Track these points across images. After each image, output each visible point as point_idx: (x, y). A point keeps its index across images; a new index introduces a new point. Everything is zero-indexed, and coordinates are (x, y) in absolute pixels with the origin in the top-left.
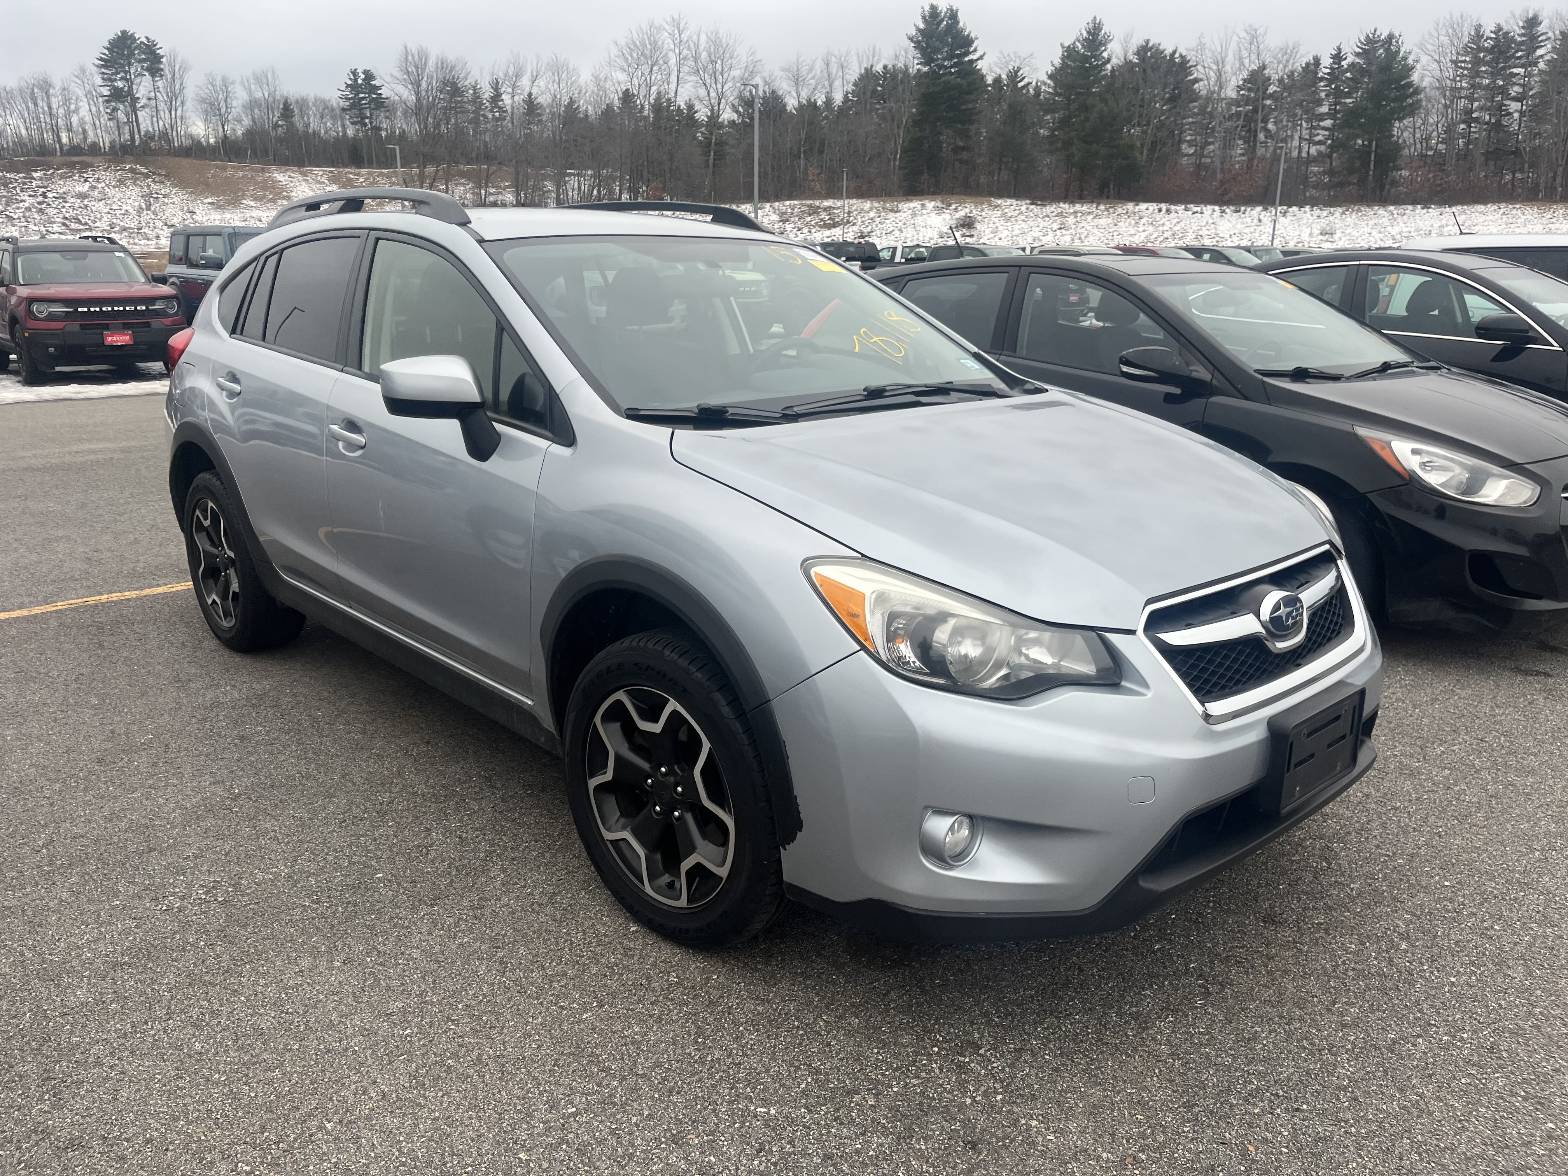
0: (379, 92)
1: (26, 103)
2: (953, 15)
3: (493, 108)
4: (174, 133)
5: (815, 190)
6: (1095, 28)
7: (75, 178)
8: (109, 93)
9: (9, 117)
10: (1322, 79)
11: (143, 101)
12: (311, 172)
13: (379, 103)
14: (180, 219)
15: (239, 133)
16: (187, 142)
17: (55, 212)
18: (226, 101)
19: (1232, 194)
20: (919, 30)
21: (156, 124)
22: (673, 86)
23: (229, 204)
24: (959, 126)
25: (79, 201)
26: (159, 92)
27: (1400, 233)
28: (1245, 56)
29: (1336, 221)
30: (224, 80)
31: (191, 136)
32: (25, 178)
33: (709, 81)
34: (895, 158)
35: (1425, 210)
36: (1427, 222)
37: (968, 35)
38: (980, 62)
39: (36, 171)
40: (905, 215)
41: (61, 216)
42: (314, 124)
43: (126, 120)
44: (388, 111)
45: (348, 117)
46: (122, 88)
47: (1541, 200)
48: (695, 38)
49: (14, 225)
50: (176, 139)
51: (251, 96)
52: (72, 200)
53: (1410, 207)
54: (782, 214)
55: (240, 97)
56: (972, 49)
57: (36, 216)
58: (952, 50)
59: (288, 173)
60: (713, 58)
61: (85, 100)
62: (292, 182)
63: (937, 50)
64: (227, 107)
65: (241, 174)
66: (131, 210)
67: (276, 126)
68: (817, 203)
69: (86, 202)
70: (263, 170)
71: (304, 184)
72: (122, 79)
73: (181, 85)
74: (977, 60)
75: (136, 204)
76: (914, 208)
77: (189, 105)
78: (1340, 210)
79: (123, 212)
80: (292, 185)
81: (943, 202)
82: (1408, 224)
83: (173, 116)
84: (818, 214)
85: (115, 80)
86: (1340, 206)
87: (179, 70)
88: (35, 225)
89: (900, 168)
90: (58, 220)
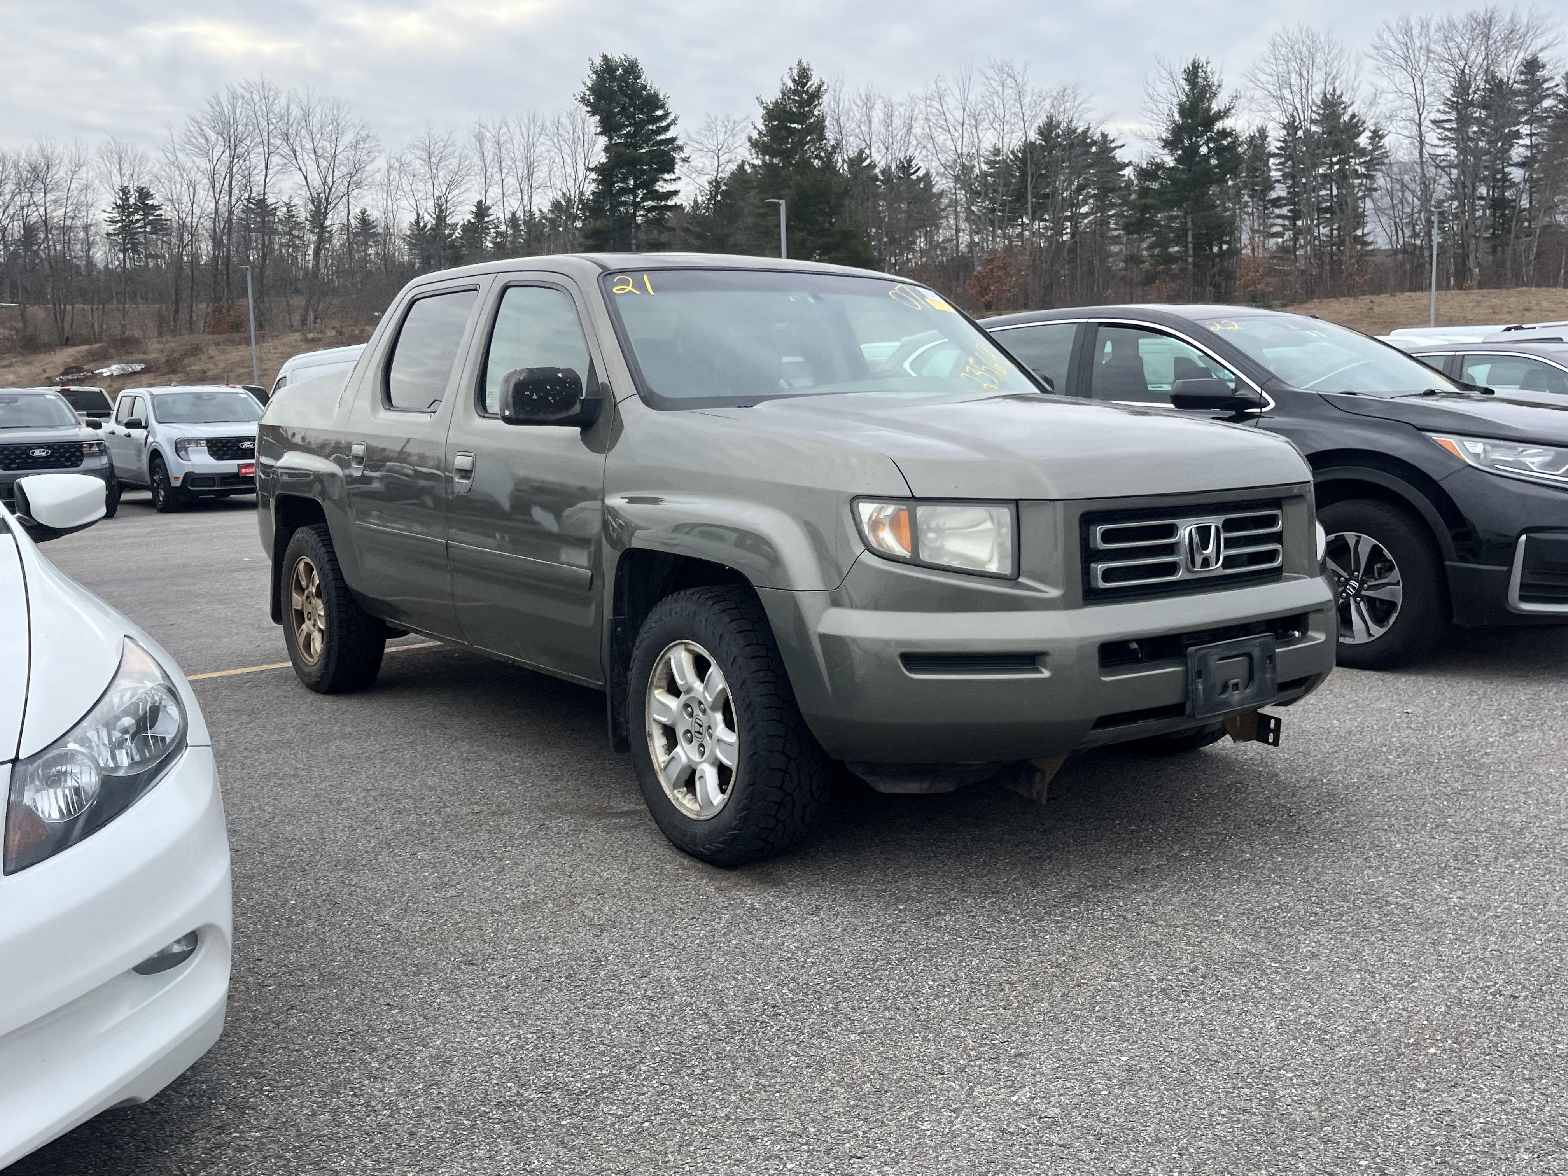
0: (158, 213)
2: (632, 69)
6: (802, 76)
13: (158, 226)
20: (590, 88)
37: (657, 95)
38: (672, 127)
56: (661, 114)
74: (668, 126)
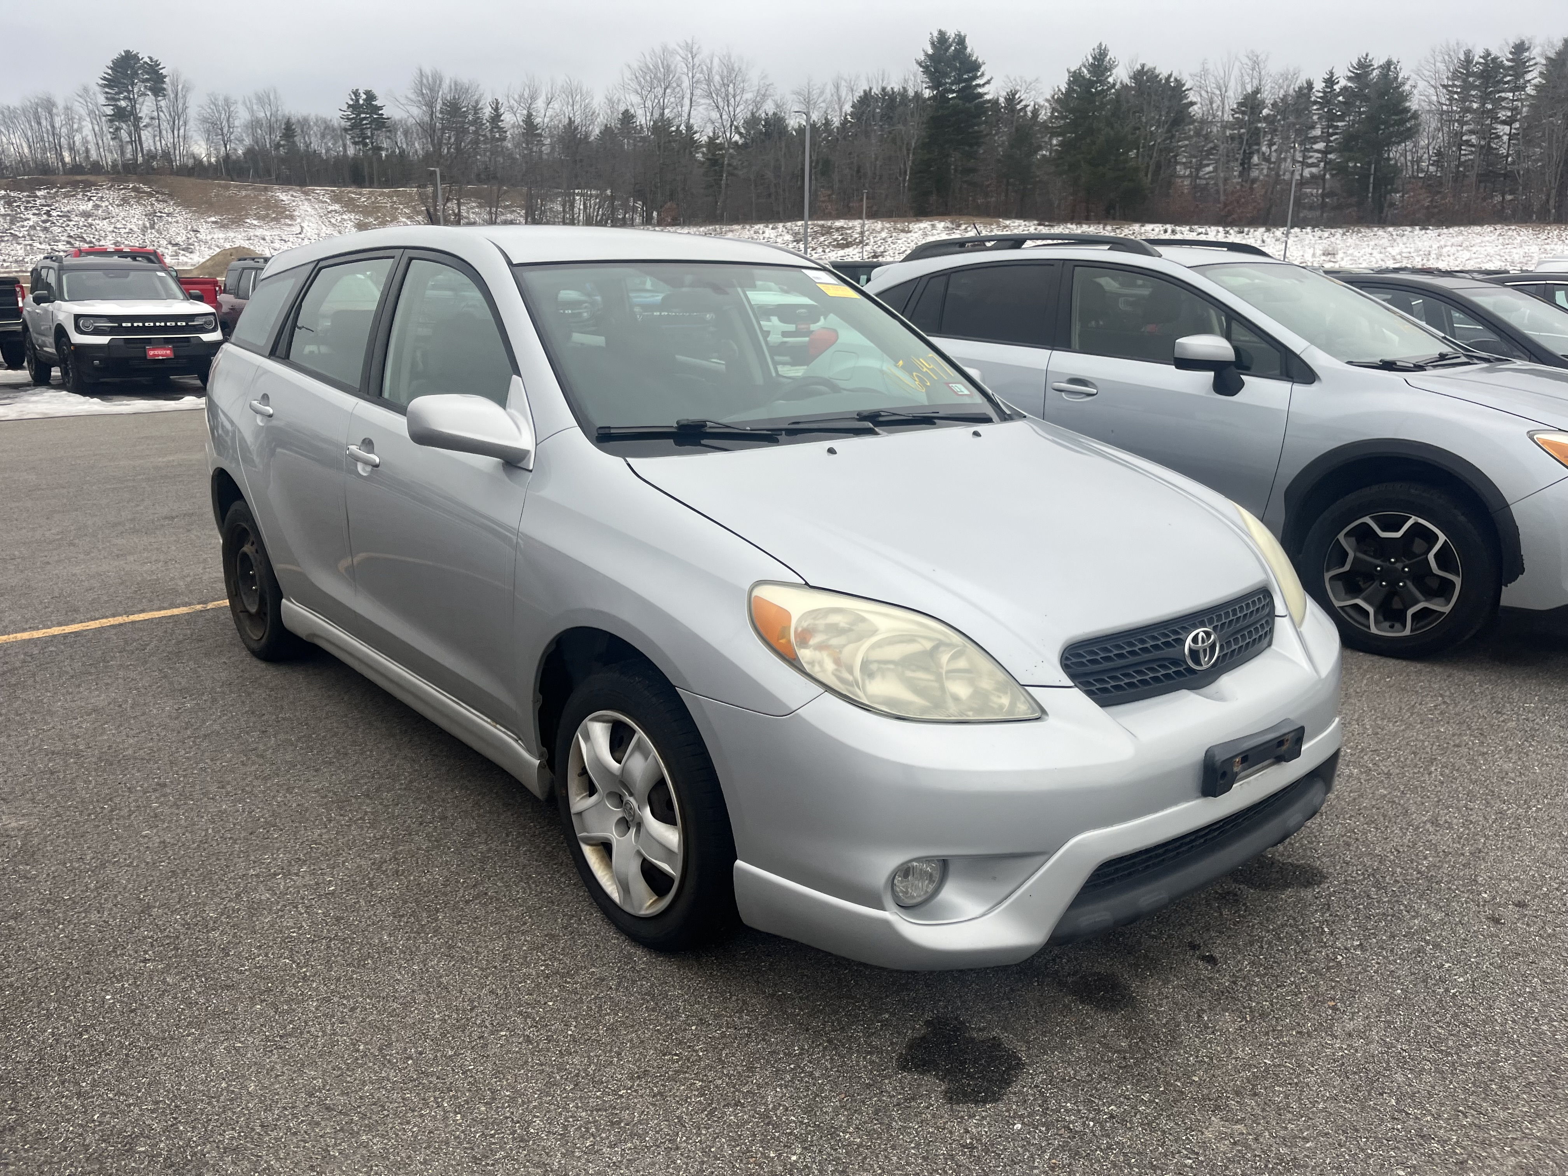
0: (380, 112)
1: (29, 122)
2: (961, 41)
3: (492, 128)
4: (177, 152)
5: (827, 211)
6: (1100, 54)
7: (79, 197)
8: (112, 112)
9: (12, 136)
10: (1315, 103)
11: (146, 121)
12: (313, 191)
13: (381, 123)
14: (184, 238)
15: (240, 152)
16: (191, 162)
17: (59, 230)
18: (228, 120)
19: (1235, 216)
20: (927, 55)
21: (158, 144)
22: (686, 108)
23: (233, 223)
24: (967, 148)
25: (83, 219)
26: (162, 111)
27: (1400, 254)
28: (1247, 81)
29: (1338, 242)
30: (226, 100)
31: (194, 156)
32: (29, 196)
33: (721, 104)
34: (904, 180)
35: (1424, 231)
36: (1426, 243)
37: (976, 61)
38: (987, 86)
39: (40, 190)
40: (916, 235)
41: (65, 234)
42: (316, 145)
43: (128, 139)
44: (390, 131)
45: (348, 137)
46: (125, 108)
47: (1534, 222)
48: (708, 61)
49: (19, 244)
50: (178, 158)
51: (253, 115)
52: (76, 219)
53: (1409, 229)
54: (795, 234)
55: (242, 117)
56: (979, 74)
57: (41, 234)
58: (960, 75)
59: (291, 193)
60: (726, 81)
61: (88, 119)
62: (294, 201)
63: (946, 75)
64: (229, 127)
65: (244, 193)
66: (135, 229)
67: (278, 146)
68: (829, 223)
69: (90, 220)
70: (266, 189)
71: (306, 203)
72: (125, 98)
73: (184, 104)
74: (984, 85)
75: (141, 222)
76: (925, 228)
77: (192, 124)
78: (1340, 231)
79: (127, 230)
80: (294, 204)
81: (952, 223)
82: (1408, 245)
83: (176, 135)
84: (830, 234)
85: (119, 100)
86: (1341, 227)
87: (182, 90)
88: (40, 243)
89: (910, 189)
90: (63, 238)
